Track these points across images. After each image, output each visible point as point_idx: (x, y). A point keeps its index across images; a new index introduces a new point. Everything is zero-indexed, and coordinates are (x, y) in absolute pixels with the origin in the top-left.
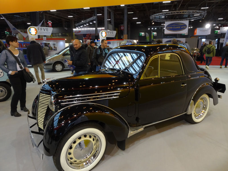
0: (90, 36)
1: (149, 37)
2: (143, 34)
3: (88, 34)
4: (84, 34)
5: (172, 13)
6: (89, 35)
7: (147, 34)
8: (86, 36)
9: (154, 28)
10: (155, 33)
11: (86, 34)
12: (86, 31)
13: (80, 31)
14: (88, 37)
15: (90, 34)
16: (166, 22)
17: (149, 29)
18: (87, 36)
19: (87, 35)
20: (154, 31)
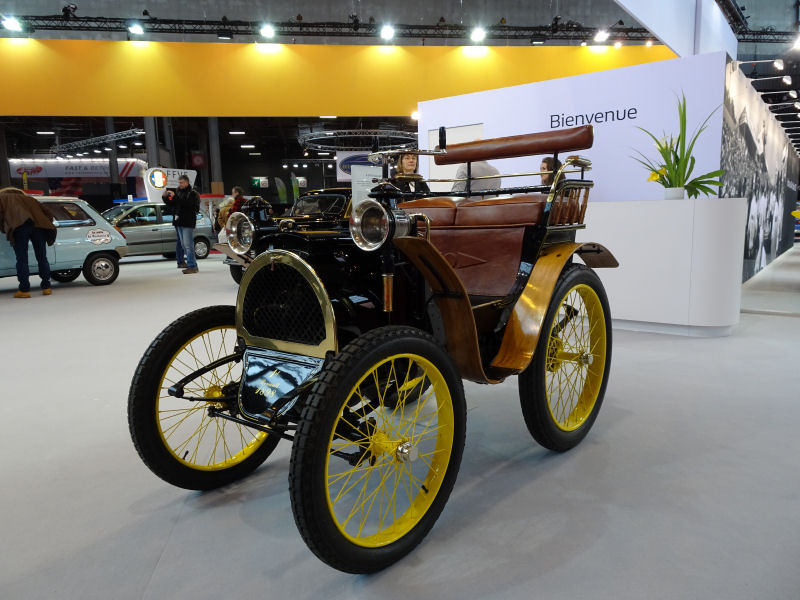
0: (75, 185)
1: (285, 189)
2: (262, 180)
3: (69, 179)
4: (54, 179)
5: (350, 133)
6: (73, 181)
7: (280, 183)
8: (61, 186)
9: (300, 165)
10: (301, 179)
11: (61, 179)
12: (67, 167)
13: (38, 169)
14: (68, 189)
15: (79, 179)
16: (338, 153)
17: (285, 167)
18: (65, 186)
19: (63, 183)
20: (300, 173)
